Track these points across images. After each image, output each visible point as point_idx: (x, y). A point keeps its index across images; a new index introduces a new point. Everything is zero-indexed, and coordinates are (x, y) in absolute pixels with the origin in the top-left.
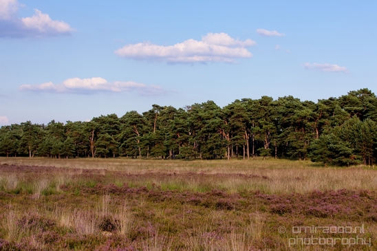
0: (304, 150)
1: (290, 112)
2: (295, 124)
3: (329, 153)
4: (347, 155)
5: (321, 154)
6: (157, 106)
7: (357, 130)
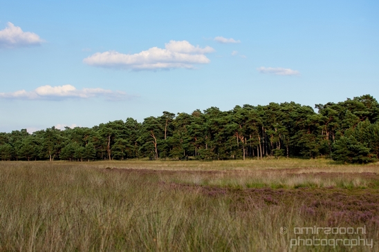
0: (316, 150)
1: (302, 117)
2: (307, 127)
3: (348, 152)
4: (365, 154)
5: (342, 153)
6: (167, 113)
7: (370, 132)
